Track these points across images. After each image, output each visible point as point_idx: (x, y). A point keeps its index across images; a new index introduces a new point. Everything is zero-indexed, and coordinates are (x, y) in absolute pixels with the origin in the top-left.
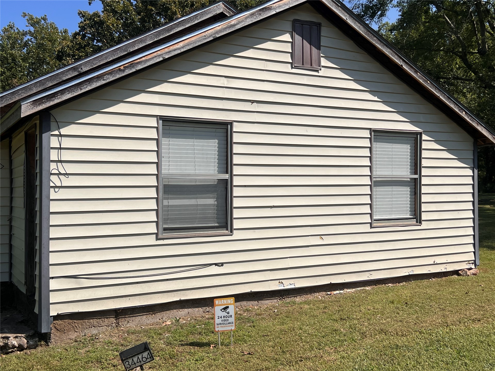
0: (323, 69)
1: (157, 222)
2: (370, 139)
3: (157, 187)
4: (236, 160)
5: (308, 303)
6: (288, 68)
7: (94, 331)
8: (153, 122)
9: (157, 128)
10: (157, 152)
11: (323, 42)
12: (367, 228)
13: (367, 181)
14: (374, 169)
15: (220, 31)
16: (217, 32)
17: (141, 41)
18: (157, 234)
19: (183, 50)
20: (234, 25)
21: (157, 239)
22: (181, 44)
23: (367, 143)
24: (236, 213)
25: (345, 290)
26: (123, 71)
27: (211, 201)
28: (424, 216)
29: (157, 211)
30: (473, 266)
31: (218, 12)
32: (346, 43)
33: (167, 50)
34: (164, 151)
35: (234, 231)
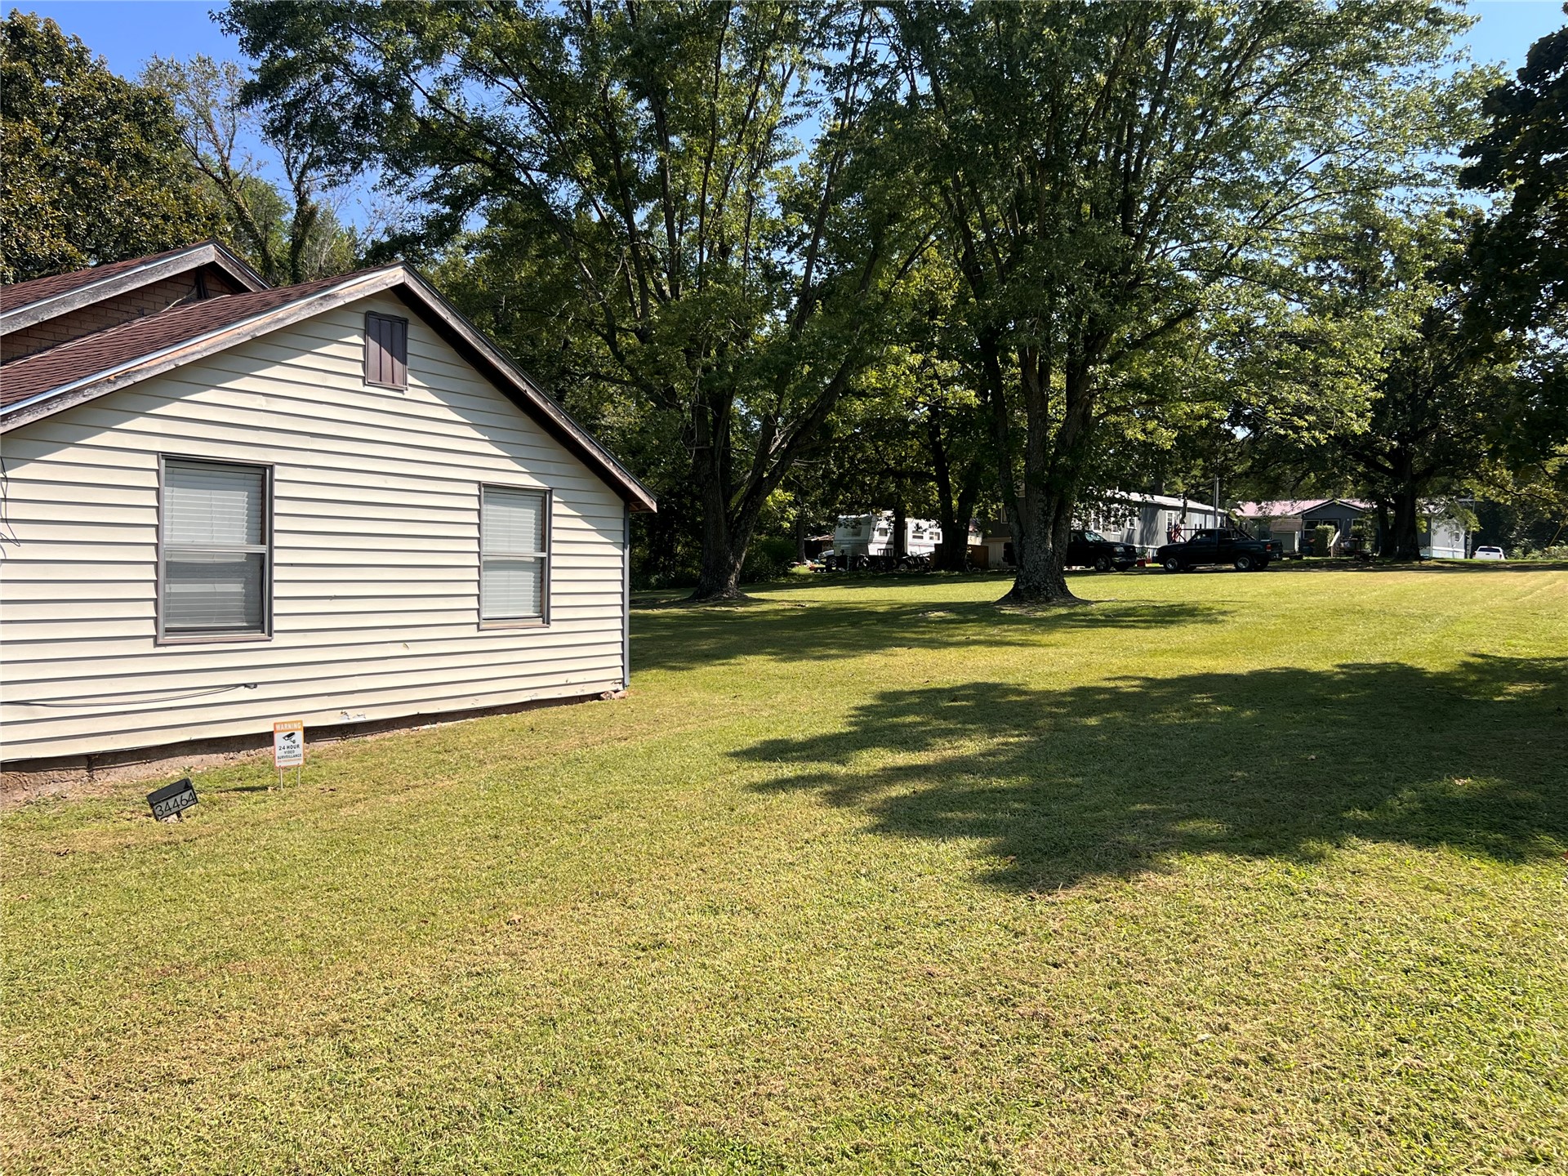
0: (410, 388)
1: (156, 619)
2: (479, 497)
3: (156, 564)
4: (278, 524)
5: (390, 740)
6: (358, 385)
7: (54, 789)
8: (151, 461)
9: (158, 471)
10: (158, 508)
11: (412, 347)
12: (472, 631)
13: (474, 560)
14: (483, 543)
15: (262, 327)
16: (257, 329)
18: (155, 637)
19: (205, 354)
20: (282, 319)
21: (156, 645)
22: (204, 345)
23: (474, 503)
24: (277, 607)
25: (439, 724)
26: (115, 383)
27: (236, 588)
28: (554, 614)
29: (156, 601)
30: (620, 687)
31: (207, 261)
32: (446, 352)
33: (181, 353)
34: (166, 507)
35: (275, 635)
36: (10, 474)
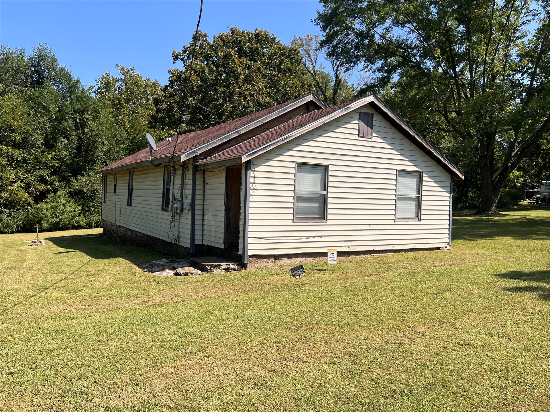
0: (373, 137)
1: (293, 214)
2: (396, 175)
3: (294, 197)
4: (330, 184)
5: (364, 258)
6: (356, 137)
7: (265, 264)
8: (293, 165)
9: (295, 168)
10: (295, 179)
11: (374, 123)
12: (393, 222)
13: (394, 197)
14: (397, 191)
15: (327, 120)
16: (325, 121)
17: (270, 117)
18: (293, 220)
19: (310, 130)
20: (333, 117)
21: (293, 222)
22: (309, 127)
23: (394, 177)
24: (329, 211)
25: (381, 254)
26: (284, 141)
27: (316, 205)
28: (423, 217)
29: (293, 208)
30: (448, 246)
31: (310, 100)
32: (386, 124)
33: (303, 130)
34: (297, 179)
35: (328, 220)
36: (256, 169)
